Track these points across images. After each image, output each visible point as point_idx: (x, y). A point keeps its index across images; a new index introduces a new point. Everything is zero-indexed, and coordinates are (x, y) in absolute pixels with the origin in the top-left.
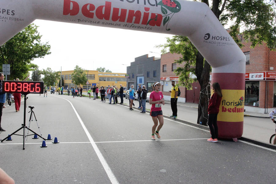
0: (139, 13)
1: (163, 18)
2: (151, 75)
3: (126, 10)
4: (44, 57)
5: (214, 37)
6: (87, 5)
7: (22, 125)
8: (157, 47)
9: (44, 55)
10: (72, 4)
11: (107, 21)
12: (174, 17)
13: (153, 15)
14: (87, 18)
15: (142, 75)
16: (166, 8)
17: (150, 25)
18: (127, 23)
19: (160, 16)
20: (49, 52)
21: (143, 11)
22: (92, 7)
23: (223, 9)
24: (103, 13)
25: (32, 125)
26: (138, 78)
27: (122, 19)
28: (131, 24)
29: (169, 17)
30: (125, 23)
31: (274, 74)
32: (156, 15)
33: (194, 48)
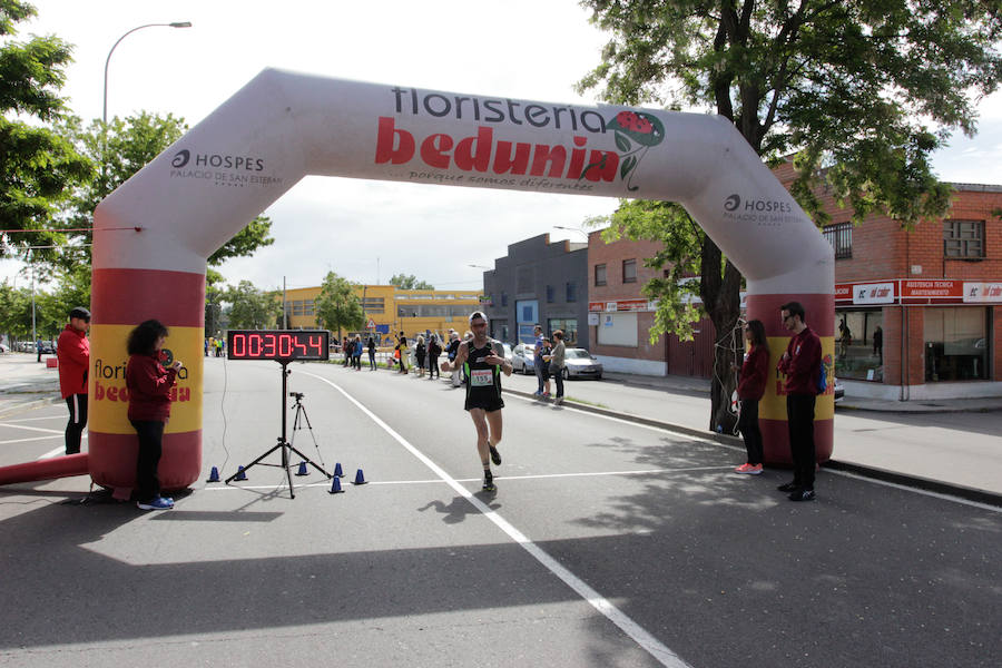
0: (560, 151)
1: (621, 161)
2: (560, 295)
3: (529, 146)
4: (253, 252)
5: (750, 203)
6: (434, 137)
7: (279, 439)
8: (591, 222)
9: (254, 248)
10: (397, 138)
11: (483, 174)
12: (649, 159)
13: (595, 154)
14: (432, 168)
15: (533, 295)
16: (626, 137)
17: (589, 179)
18: (531, 177)
19: (613, 157)
20: (269, 237)
21: (570, 146)
22: (447, 142)
23: (770, 121)
24: (473, 155)
25: (298, 439)
26: (521, 306)
27: (519, 167)
28: (539, 179)
29: (635, 158)
30: (527, 176)
31: (925, 285)
32: (604, 154)
33: (694, 224)
